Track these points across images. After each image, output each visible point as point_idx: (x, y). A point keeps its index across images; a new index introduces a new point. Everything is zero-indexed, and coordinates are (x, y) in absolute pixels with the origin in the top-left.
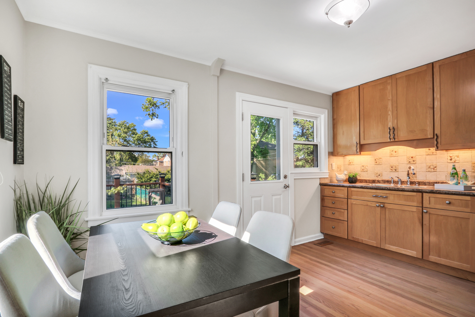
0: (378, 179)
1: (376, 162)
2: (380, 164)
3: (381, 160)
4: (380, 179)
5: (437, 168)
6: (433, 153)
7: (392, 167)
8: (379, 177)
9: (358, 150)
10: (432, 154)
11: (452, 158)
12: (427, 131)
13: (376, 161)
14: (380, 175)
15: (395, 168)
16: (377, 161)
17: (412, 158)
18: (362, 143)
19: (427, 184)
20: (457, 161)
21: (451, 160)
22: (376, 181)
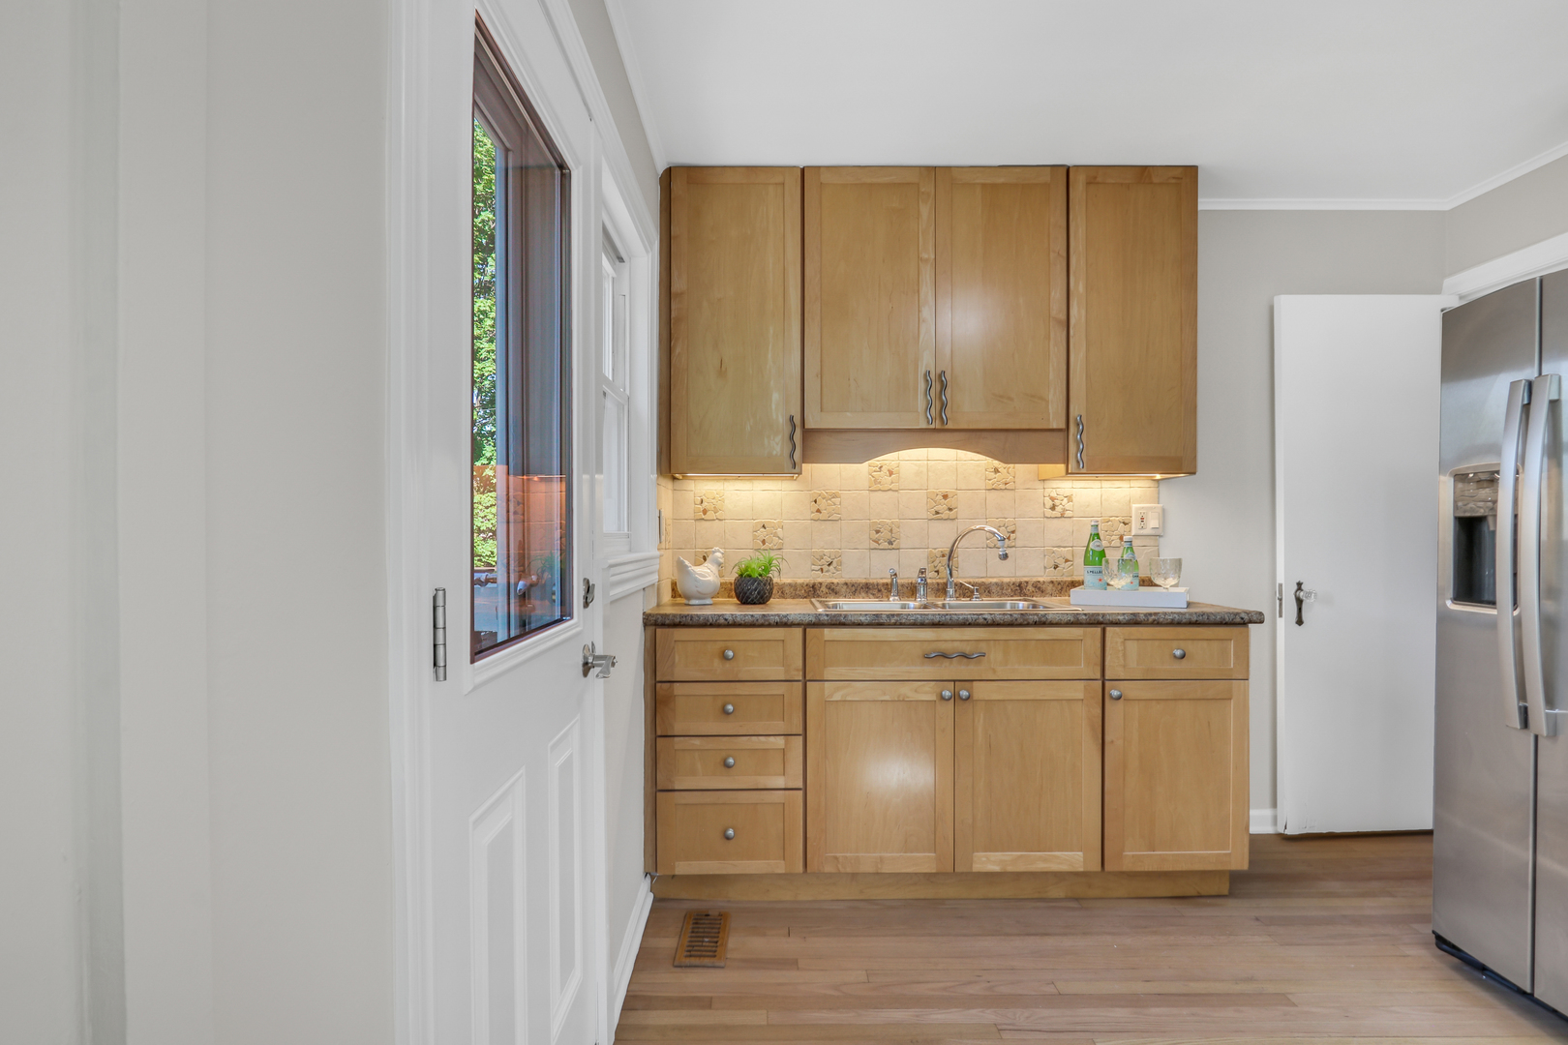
0: (829, 580)
1: (818, 511)
2: (836, 516)
3: (837, 500)
4: (835, 581)
5: (1018, 534)
6: (1006, 484)
7: (878, 532)
8: (827, 571)
9: (797, 455)
10: (1003, 487)
11: (1057, 502)
12: (1047, 402)
13: (816, 506)
14: (834, 564)
15: (888, 536)
16: (822, 504)
17: (945, 497)
18: (810, 424)
19: (994, 589)
20: (1068, 514)
21: (1053, 508)
22: (823, 589)
